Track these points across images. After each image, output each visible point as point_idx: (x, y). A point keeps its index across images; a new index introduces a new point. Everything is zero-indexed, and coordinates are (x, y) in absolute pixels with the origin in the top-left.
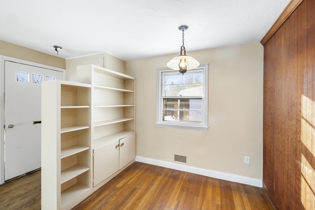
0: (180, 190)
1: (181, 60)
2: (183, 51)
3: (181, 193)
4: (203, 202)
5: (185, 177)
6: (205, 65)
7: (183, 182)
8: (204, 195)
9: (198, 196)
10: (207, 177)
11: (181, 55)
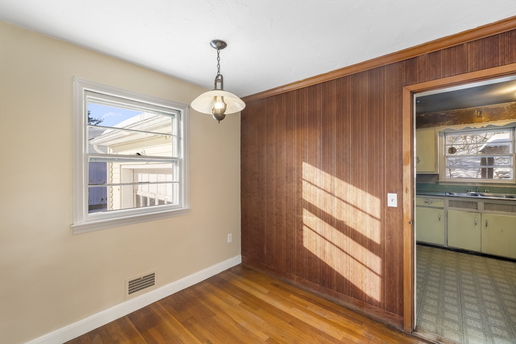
0: (186, 330)
1: (216, 97)
2: (219, 84)
3: (194, 331)
4: (227, 315)
5: (165, 310)
6: (185, 107)
7: (174, 318)
8: (218, 308)
9: (215, 315)
10: (191, 288)
11: (216, 89)
